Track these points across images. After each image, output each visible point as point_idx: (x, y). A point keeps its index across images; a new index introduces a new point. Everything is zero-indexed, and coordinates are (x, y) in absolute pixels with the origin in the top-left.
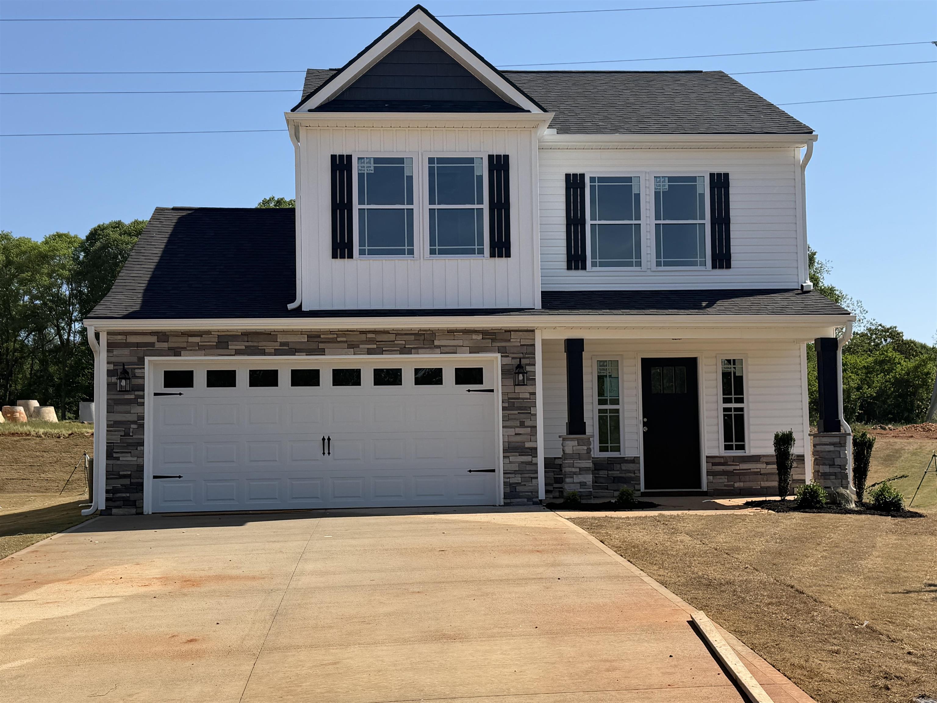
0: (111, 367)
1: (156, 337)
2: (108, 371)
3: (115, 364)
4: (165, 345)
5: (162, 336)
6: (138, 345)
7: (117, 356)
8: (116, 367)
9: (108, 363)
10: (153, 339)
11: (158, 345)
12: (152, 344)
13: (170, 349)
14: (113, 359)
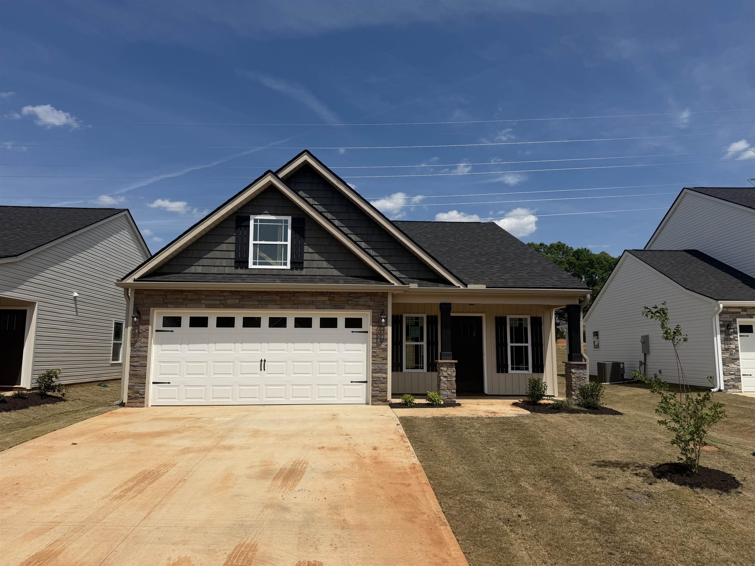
0: (722, 323)
1: (741, 309)
2: (720, 324)
3: (723, 321)
4: (745, 313)
5: (744, 309)
6: (733, 313)
7: (724, 318)
8: (724, 323)
9: (720, 321)
10: (740, 310)
11: (743, 313)
12: (739, 313)
13: (747, 315)
14: (722, 319)
